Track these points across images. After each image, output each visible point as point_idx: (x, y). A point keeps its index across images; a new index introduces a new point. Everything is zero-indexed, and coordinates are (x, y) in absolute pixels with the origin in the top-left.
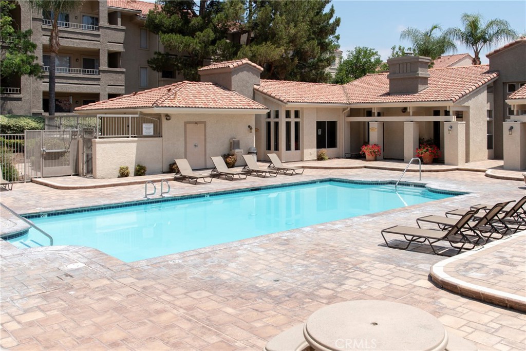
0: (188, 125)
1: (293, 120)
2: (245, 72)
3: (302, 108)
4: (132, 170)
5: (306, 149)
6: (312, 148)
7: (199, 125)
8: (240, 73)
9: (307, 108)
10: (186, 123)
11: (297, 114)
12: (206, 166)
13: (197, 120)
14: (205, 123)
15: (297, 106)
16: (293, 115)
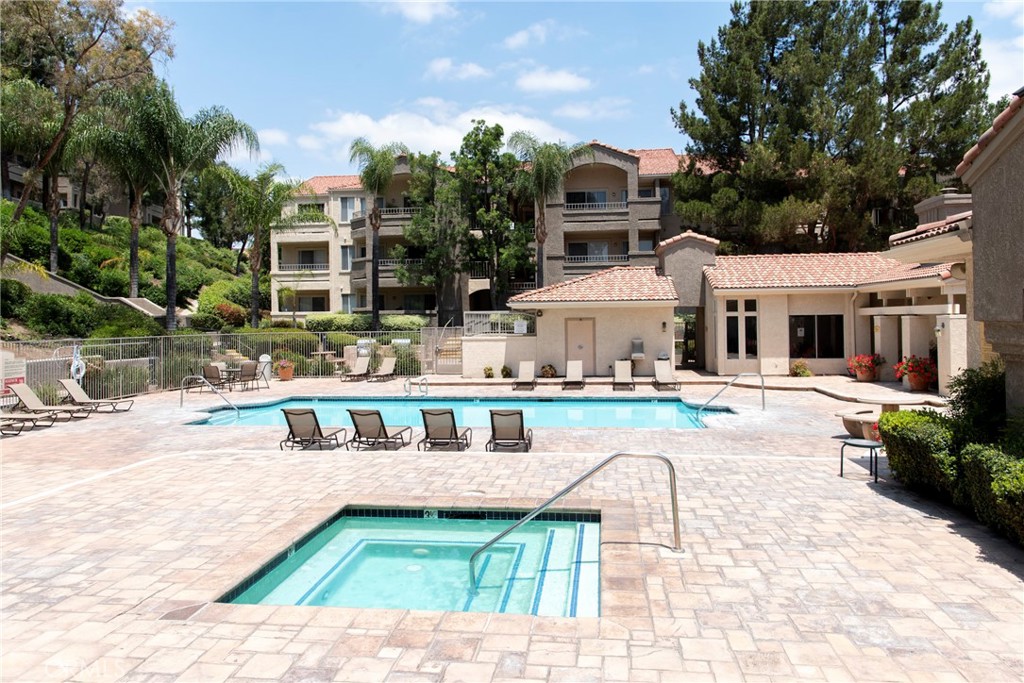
0: (569, 322)
1: (741, 315)
2: (687, 249)
3: (758, 296)
4: (497, 370)
5: (764, 357)
6: (779, 356)
7: (584, 322)
8: (679, 251)
9: (766, 296)
10: (567, 320)
11: (751, 305)
12: (595, 370)
13: (583, 315)
14: (593, 319)
15: (750, 294)
16: (741, 306)
